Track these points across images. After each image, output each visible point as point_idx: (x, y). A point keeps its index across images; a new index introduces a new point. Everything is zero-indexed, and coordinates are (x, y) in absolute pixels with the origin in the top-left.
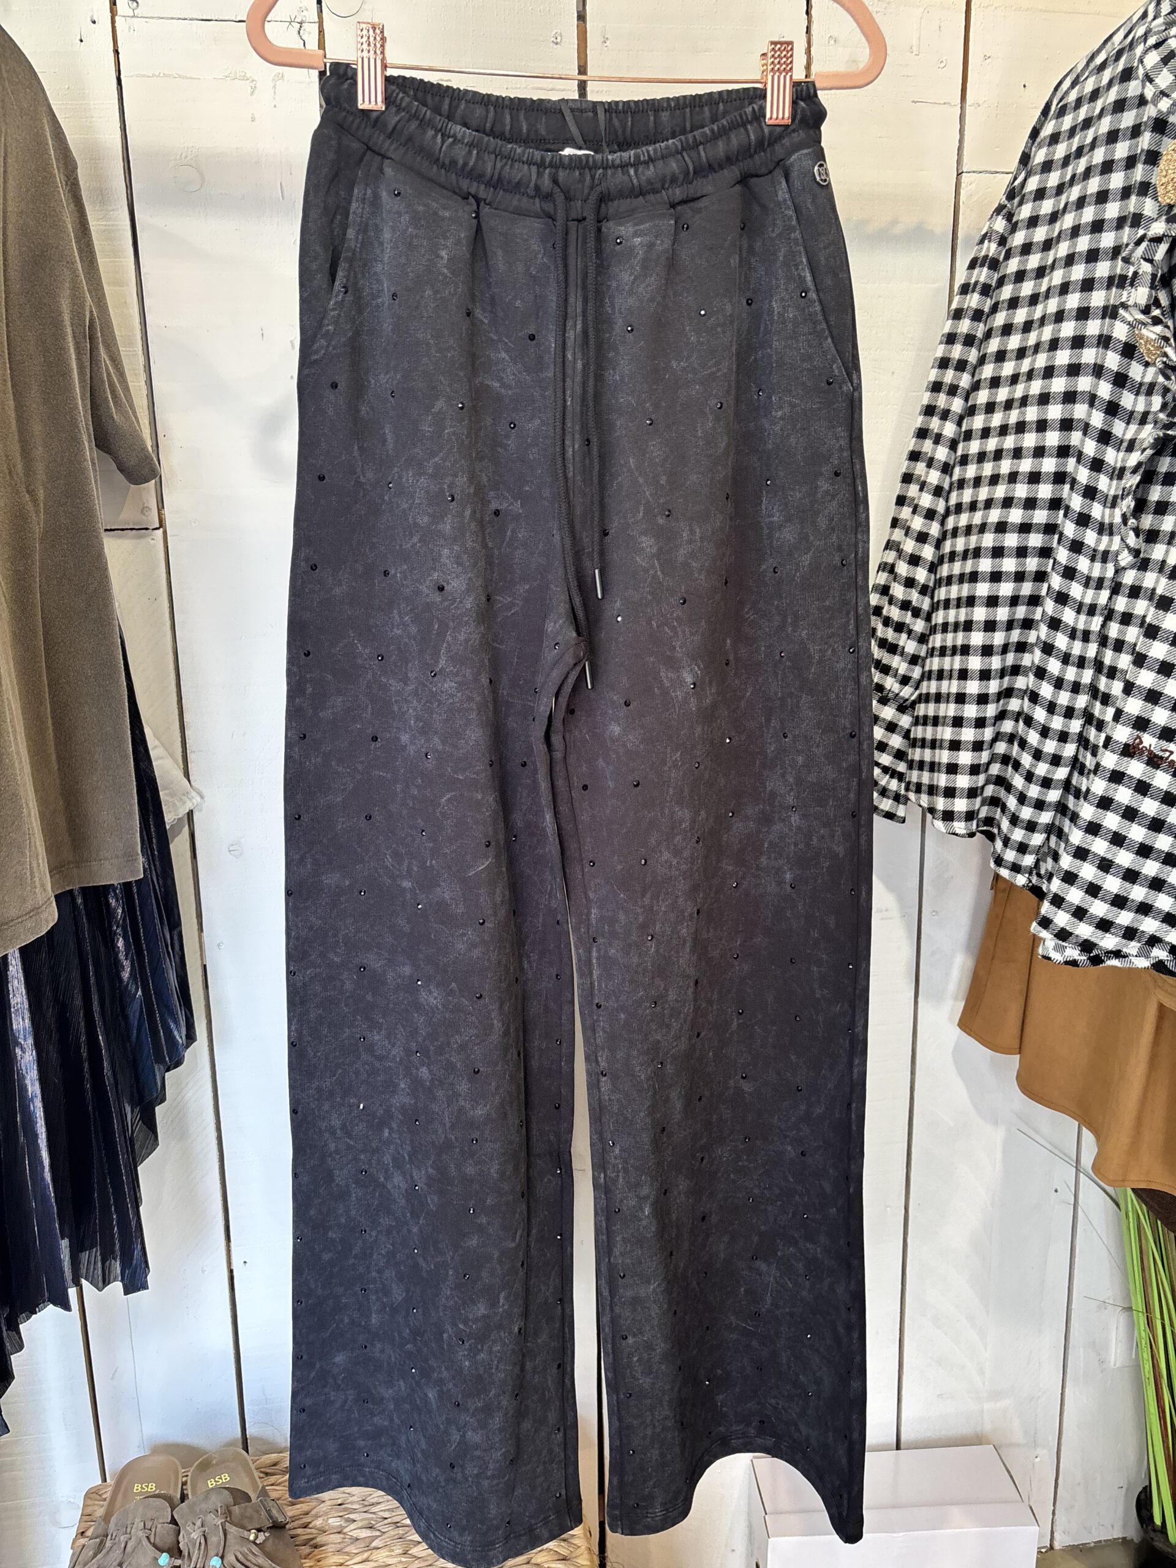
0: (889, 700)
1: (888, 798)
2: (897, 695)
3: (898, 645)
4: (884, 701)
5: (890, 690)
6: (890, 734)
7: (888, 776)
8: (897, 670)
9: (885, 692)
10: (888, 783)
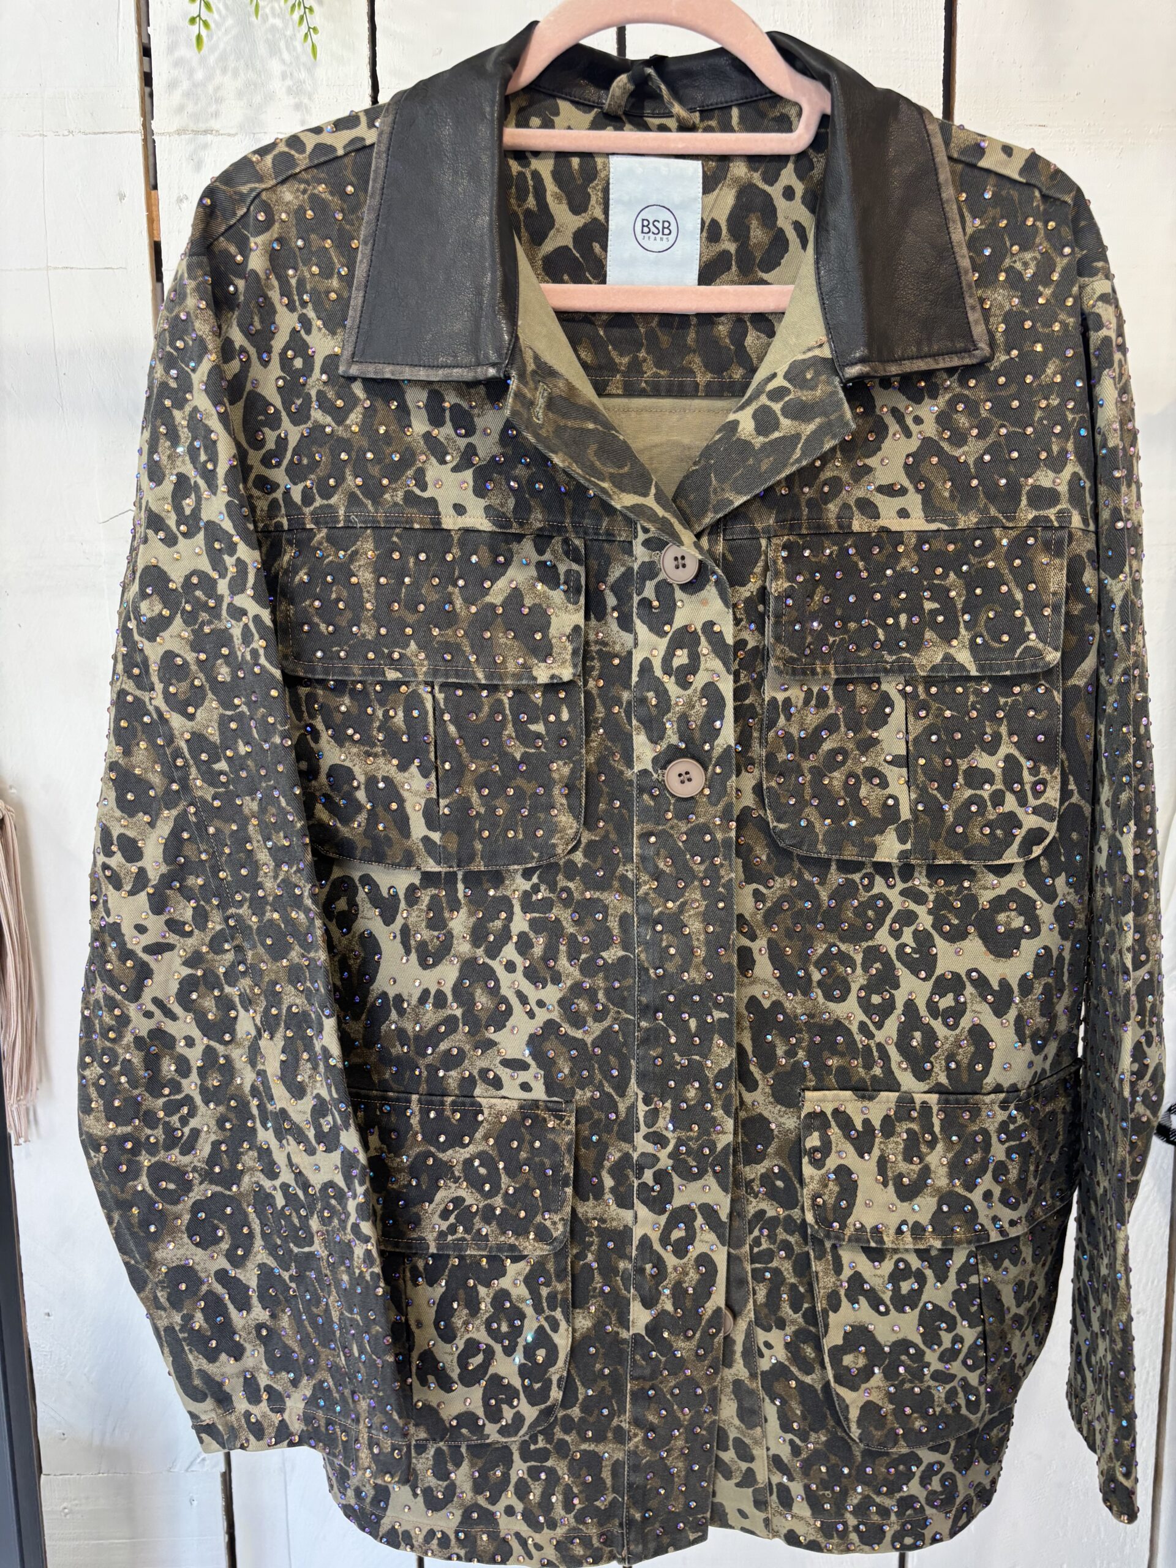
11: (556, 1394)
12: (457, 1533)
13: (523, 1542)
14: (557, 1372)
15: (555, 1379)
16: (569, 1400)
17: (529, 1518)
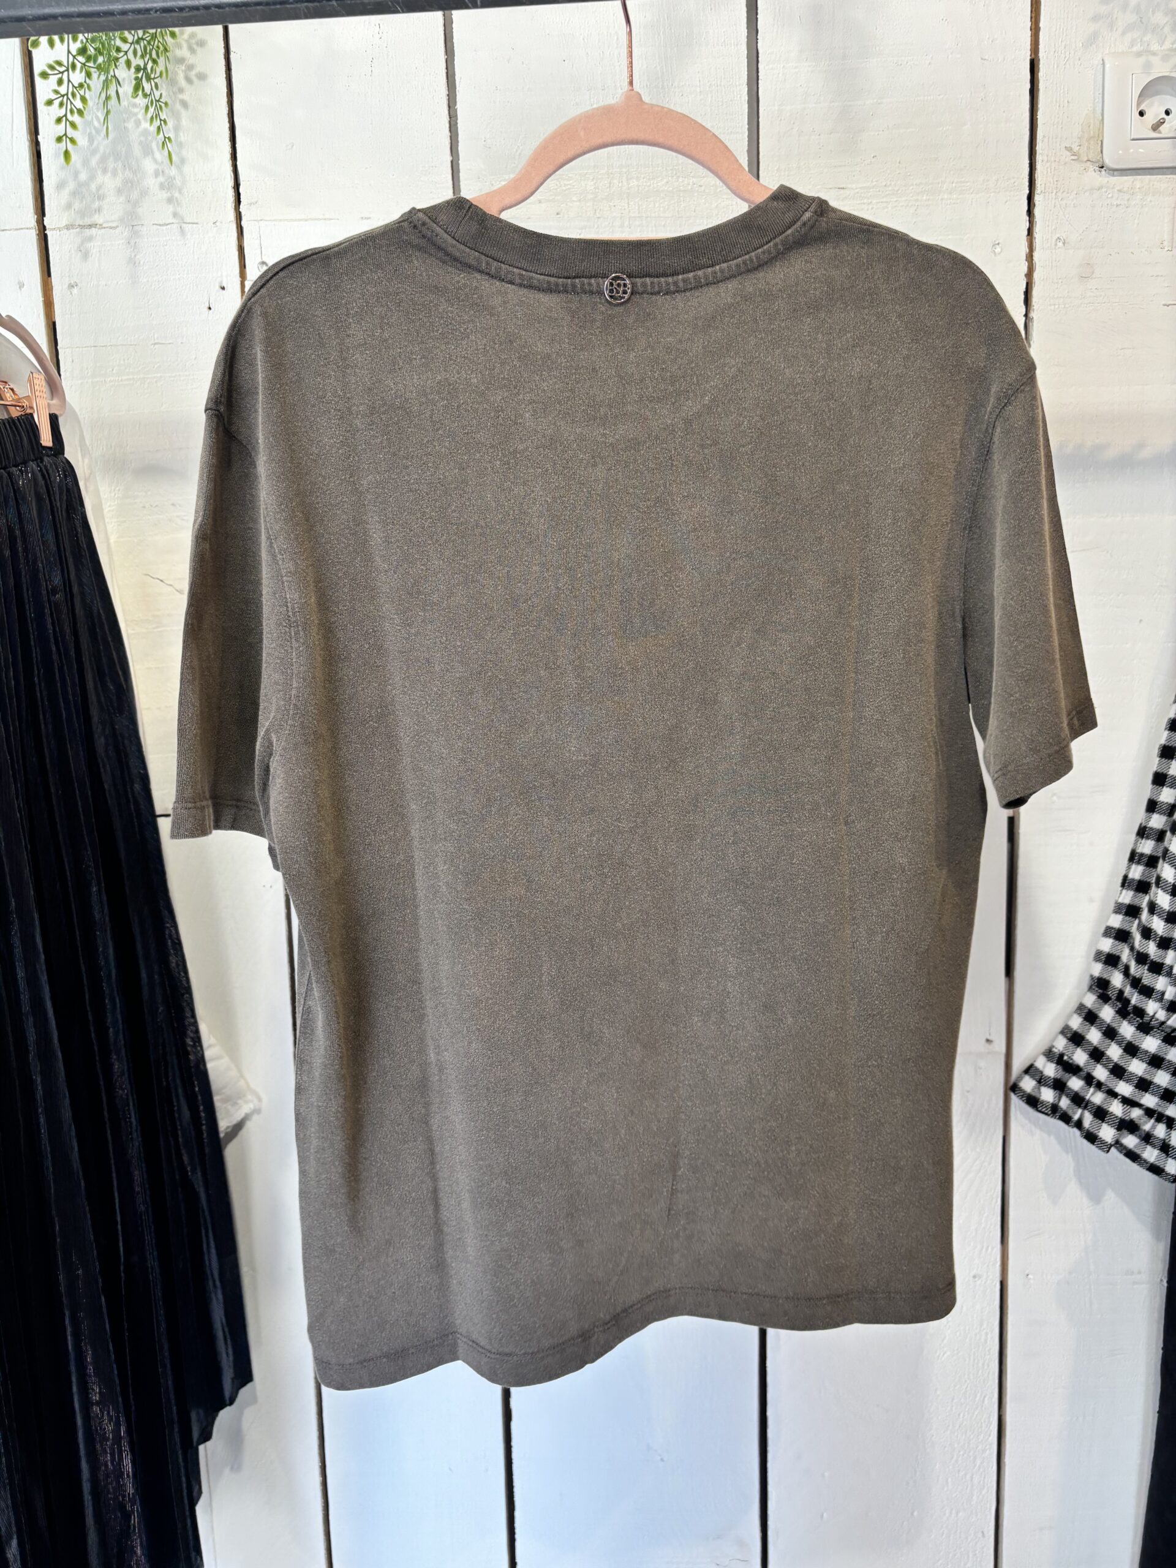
0: (1152, 1028)
1: (1154, 1146)
2: (1163, 1023)
3: (1163, 964)
4: (1145, 1028)
5: (1153, 1017)
6: (1154, 1070)
7: (1152, 1121)
8: (1163, 994)
9: (1146, 1019)
10: (1154, 1127)
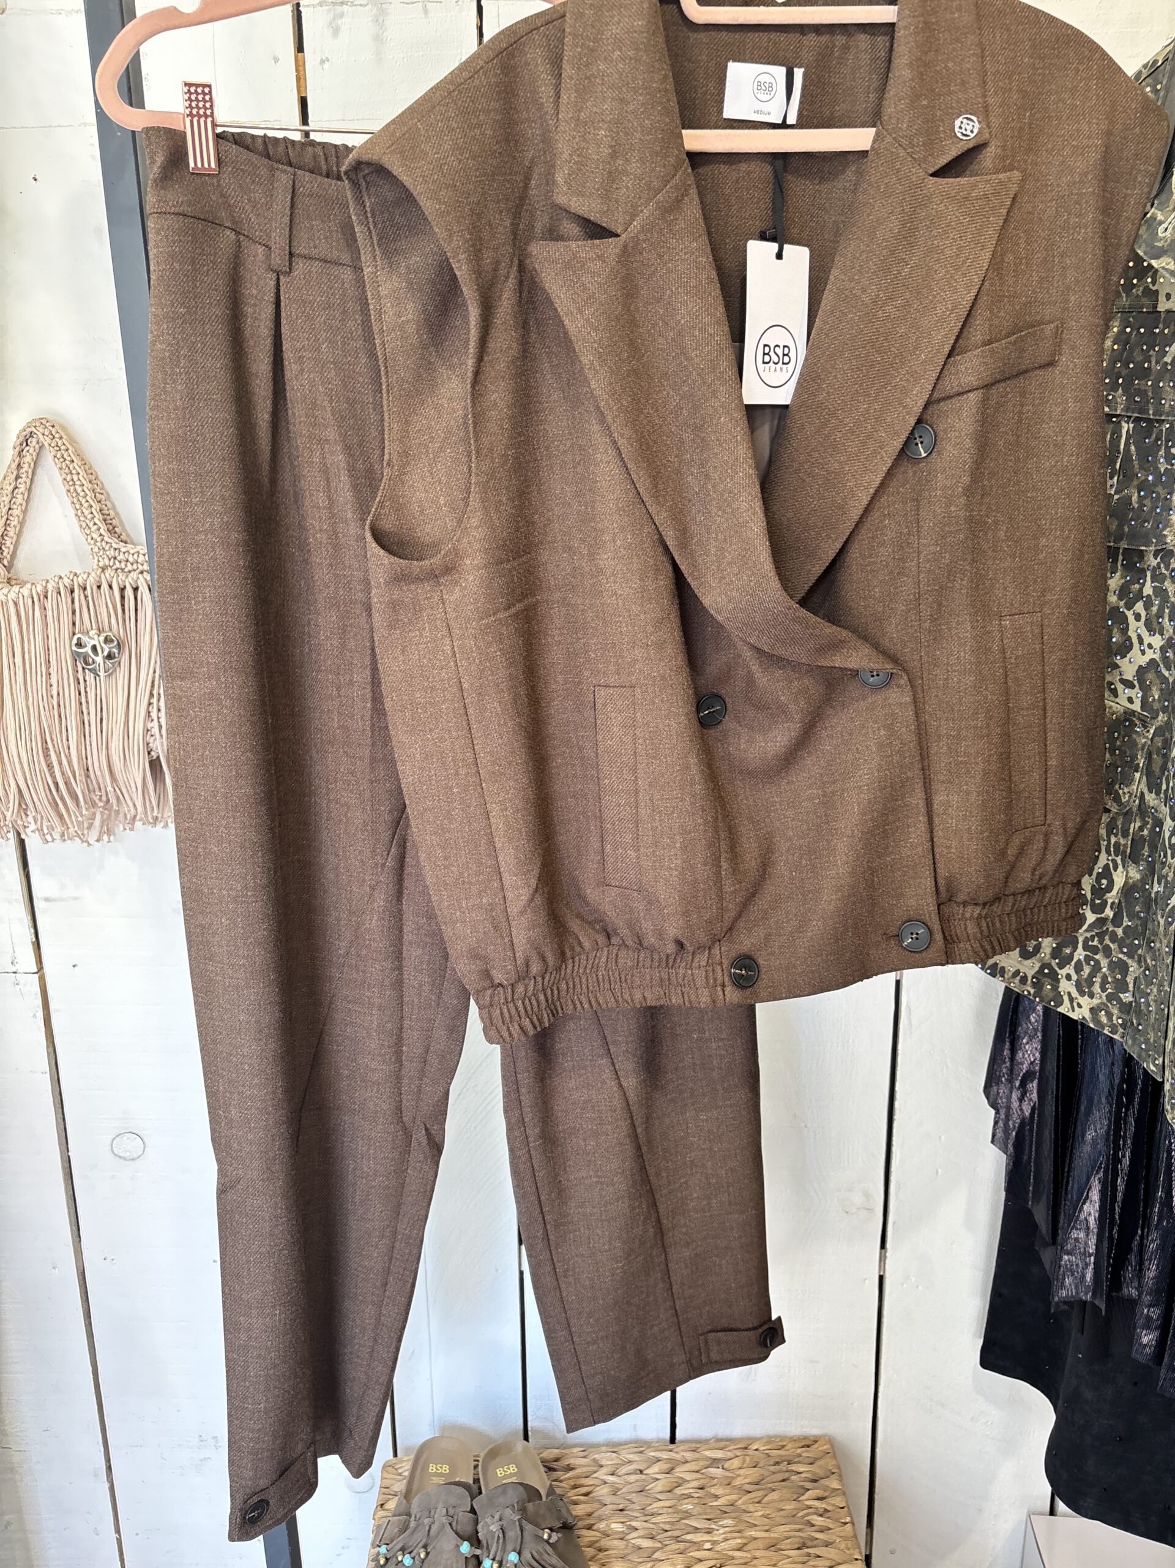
11: (1109, 913)
12: (1033, 977)
13: (1071, 1000)
14: (1112, 897)
15: (1110, 901)
16: (1117, 920)
17: (1078, 986)
